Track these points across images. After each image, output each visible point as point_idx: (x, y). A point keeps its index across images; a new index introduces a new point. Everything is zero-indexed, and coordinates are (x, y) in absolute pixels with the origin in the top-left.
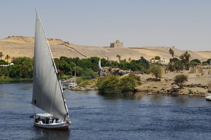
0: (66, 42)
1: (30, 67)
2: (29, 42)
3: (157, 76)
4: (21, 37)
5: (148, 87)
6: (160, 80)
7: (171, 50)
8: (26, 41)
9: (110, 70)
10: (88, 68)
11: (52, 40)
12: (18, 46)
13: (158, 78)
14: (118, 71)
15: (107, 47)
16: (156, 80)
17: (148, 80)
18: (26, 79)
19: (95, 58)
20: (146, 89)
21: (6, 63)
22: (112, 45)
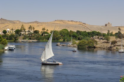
0: (84, 23)
1: (57, 35)
2: (65, 23)
3: (108, 41)
4: (62, 20)
5: (101, 46)
6: (109, 43)
7: (119, 28)
8: (64, 22)
9: (98, 38)
10: (86, 36)
11: (77, 22)
12: (58, 25)
13: (108, 42)
14: (102, 38)
15: (103, 26)
16: (107, 43)
17: (103, 42)
18: (55, 41)
19: (94, 31)
20: (100, 46)
21: (48, 33)
22: (106, 25)
